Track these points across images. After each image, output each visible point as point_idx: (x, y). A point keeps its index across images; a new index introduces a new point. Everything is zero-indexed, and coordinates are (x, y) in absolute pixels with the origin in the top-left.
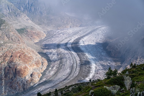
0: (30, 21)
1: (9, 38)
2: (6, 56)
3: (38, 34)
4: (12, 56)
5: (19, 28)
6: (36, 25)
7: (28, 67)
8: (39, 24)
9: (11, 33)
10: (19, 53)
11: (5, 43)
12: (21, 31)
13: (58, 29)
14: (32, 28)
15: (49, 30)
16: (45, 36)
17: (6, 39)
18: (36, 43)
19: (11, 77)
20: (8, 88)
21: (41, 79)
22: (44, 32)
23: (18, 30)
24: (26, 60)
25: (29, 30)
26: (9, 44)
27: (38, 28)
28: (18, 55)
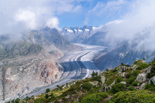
0: (56, 48)
1: (44, 56)
2: (43, 66)
3: (60, 55)
4: (46, 66)
5: (50, 51)
6: (59, 50)
7: (54, 71)
8: (60, 50)
9: (46, 54)
10: (50, 64)
11: (43, 59)
12: (51, 53)
13: (70, 52)
14: (57, 52)
15: (66, 52)
16: (63, 55)
17: (43, 57)
18: (59, 59)
19: (45, 77)
20: (44, 82)
21: (61, 78)
22: (63, 53)
23: (49, 52)
24: (53, 68)
25: (55, 52)
26: (45, 60)
27: (60, 51)
28: (49, 65)
